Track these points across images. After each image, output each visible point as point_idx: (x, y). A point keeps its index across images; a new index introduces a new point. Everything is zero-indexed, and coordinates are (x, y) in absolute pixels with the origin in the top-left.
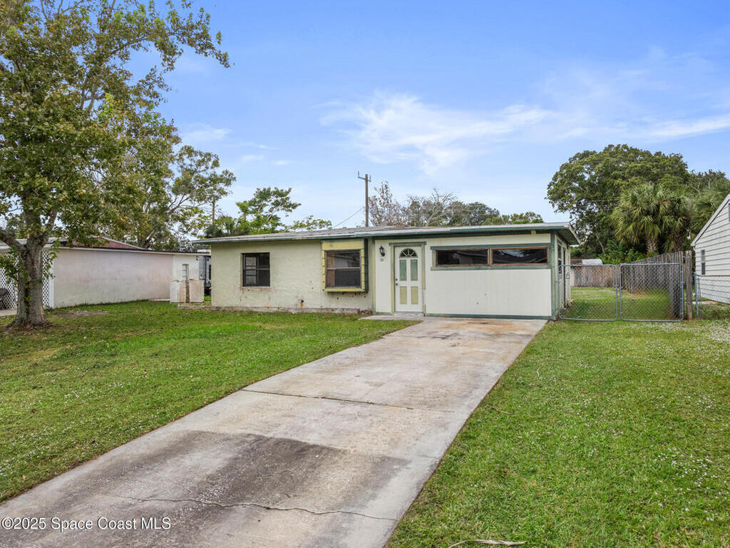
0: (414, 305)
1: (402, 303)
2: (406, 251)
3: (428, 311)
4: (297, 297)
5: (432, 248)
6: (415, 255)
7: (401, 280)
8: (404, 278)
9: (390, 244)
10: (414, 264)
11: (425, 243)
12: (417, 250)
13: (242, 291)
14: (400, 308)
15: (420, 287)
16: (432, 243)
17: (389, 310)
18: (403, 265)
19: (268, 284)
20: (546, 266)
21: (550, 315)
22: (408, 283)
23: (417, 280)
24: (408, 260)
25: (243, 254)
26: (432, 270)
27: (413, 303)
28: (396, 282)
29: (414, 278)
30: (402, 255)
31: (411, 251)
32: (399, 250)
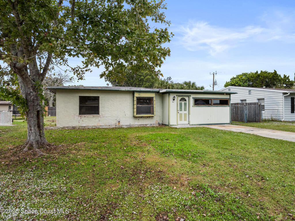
0: (185, 121)
1: (180, 120)
2: (182, 99)
3: (191, 123)
4: (116, 119)
5: (193, 98)
6: (185, 100)
7: (180, 111)
8: (181, 110)
9: (177, 95)
10: (185, 104)
11: (190, 96)
12: (187, 98)
13: (80, 118)
14: (179, 122)
15: (188, 114)
16: (193, 96)
17: (176, 124)
18: (181, 104)
19: (98, 113)
20: (228, 106)
21: (229, 122)
22: (183, 112)
23: (186, 111)
24: (183, 102)
25: (80, 96)
26: (193, 107)
27: (185, 120)
28: (178, 112)
29: (185, 110)
30: (180, 100)
31: (184, 99)
32: (180, 98)
